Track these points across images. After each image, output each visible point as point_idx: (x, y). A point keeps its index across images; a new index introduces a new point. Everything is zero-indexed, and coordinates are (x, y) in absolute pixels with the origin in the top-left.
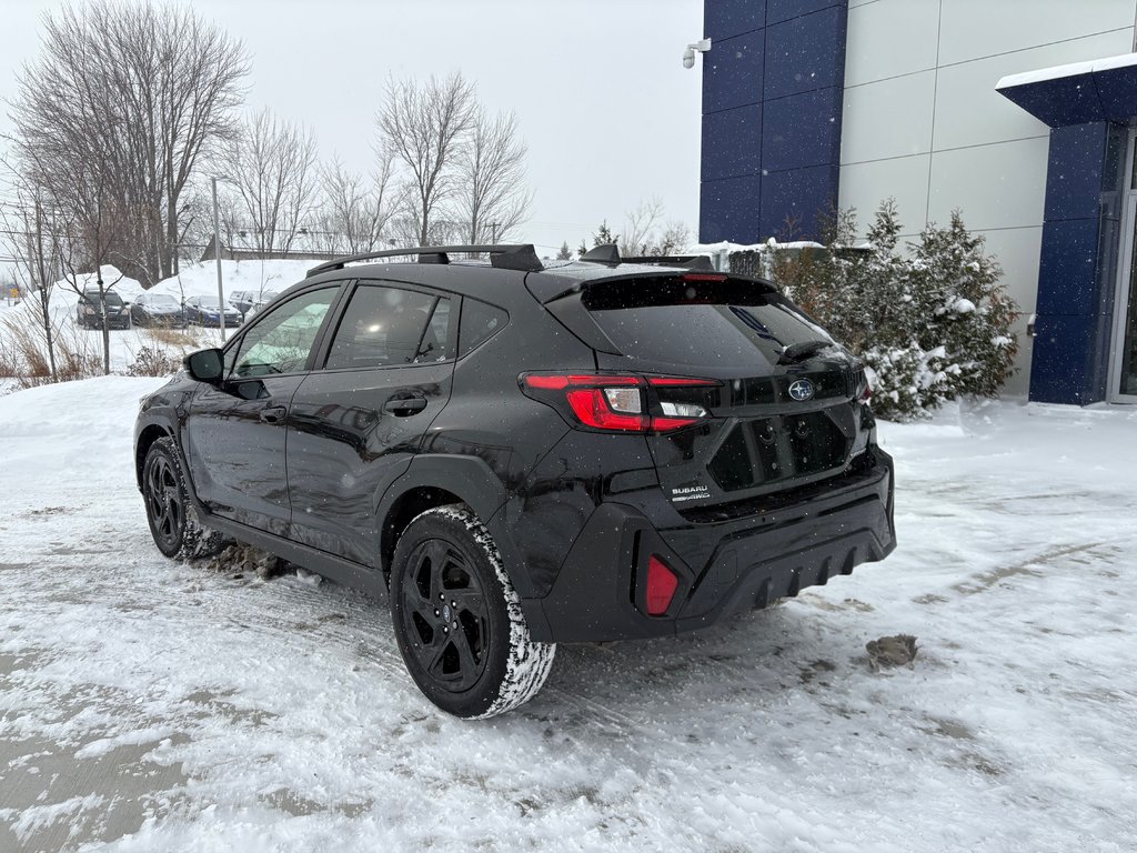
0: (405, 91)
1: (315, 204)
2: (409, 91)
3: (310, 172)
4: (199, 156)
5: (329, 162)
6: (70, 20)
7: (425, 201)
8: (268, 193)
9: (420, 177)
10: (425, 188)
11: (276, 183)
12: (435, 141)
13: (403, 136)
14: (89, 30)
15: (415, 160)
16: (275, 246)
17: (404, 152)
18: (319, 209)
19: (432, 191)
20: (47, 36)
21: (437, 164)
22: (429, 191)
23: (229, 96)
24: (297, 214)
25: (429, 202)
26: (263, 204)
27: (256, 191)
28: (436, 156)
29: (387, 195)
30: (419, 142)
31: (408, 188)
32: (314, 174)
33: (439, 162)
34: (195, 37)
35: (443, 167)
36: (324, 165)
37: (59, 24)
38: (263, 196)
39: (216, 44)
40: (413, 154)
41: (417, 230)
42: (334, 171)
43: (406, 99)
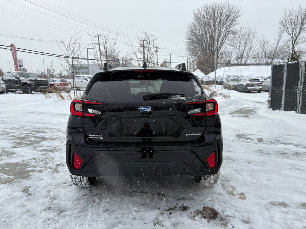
0: (290, 11)
1: (256, 49)
2: (291, 11)
3: (254, 40)
4: (226, 40)
5: (261, 37)
6: (199, 11)
7: (293, 45)
8: (241, 48)
9: (292, 38)
10: (294, 41)
11: (244, 45)
12: (299, 26)
13: (287, 26)
14: (203, 12)
15: (291, 33)
16: (243, 62)
17: (287, 31)
18: (257, 51)
19: (296, 42)
20: (193, 15)
21: (299, 33)
22: (295, 42)
23: (236, 23)
24: (249, 53)
25: (294, 46)
26: (240, 51)
27: (238, 47)
28: (299, 31)
29: (280, 45)
30: (293, 27)
31: (287, 42)
32: (255, 41)
33: (300, 32)
34: (228, 9)
35: (301, 34)
36: (259, 38)
37: (196, 12)
38: (240, 49)
39: (234, 9)
40: (290, 31)
41: (289, 54)
42: (262, 39)
43: (290, 15)
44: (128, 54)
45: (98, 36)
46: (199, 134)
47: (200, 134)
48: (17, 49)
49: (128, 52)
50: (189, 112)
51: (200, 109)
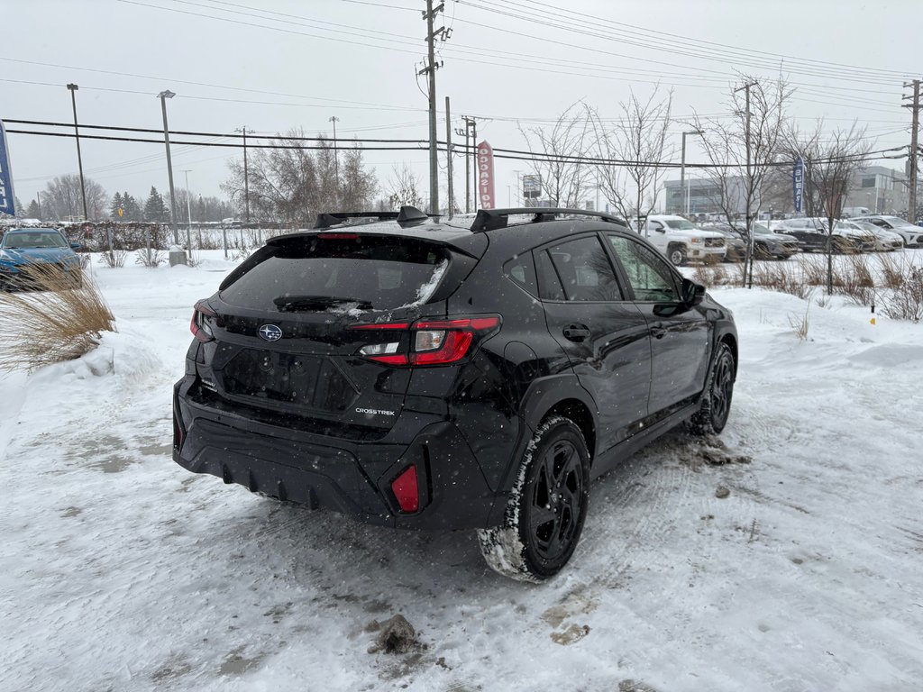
44: (853, 136)
45: (747, 87)
46: (388, 413)
47: (392, 413)
48: (495, 153)
49: (851, 132)
50: (364, 350)
51: (397, 344)
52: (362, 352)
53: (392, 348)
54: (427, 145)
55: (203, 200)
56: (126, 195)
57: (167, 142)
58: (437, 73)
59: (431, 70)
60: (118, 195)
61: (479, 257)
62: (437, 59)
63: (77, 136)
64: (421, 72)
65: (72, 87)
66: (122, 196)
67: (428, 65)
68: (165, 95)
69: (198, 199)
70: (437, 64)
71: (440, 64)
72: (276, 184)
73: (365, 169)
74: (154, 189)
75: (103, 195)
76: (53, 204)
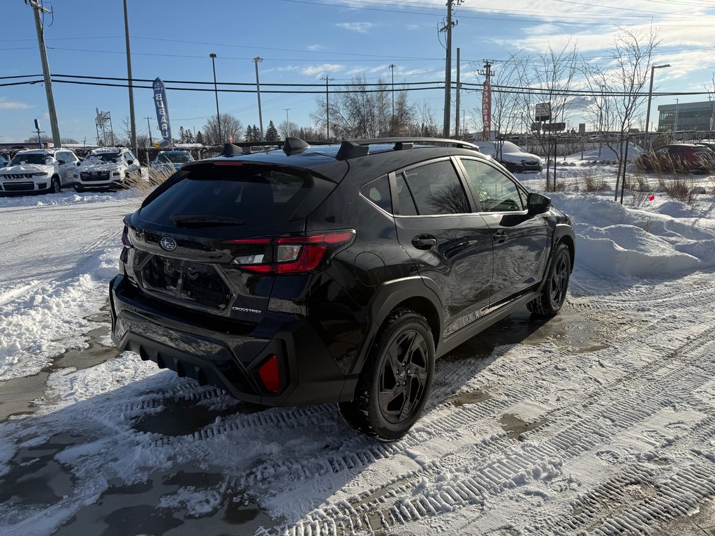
46: (256, 311)
47: (260, 312)
50: (237, 260)
51: (262, 256)
52: (235, 261)
53: (259, 259)
54: (444, 85)
55: (303, 129)
56: (254, 127)
57: (258, 92)
58: (453, 30)
59: (448, 28)
60: (249, 126)
61: (338, 182)
62: (453, 19)
63: (216, 90)
64: (441, 30)
65: (213, 56)
66: (252, 127)
67: (446, 24)
68: (257, 60)
69: (300, 129)
70: (453, 23)
71: (455, 23)
72: (346, 117)
73: (409, 103)
74: (271, 122)
75: (241, 128)
76: (211, 134)
